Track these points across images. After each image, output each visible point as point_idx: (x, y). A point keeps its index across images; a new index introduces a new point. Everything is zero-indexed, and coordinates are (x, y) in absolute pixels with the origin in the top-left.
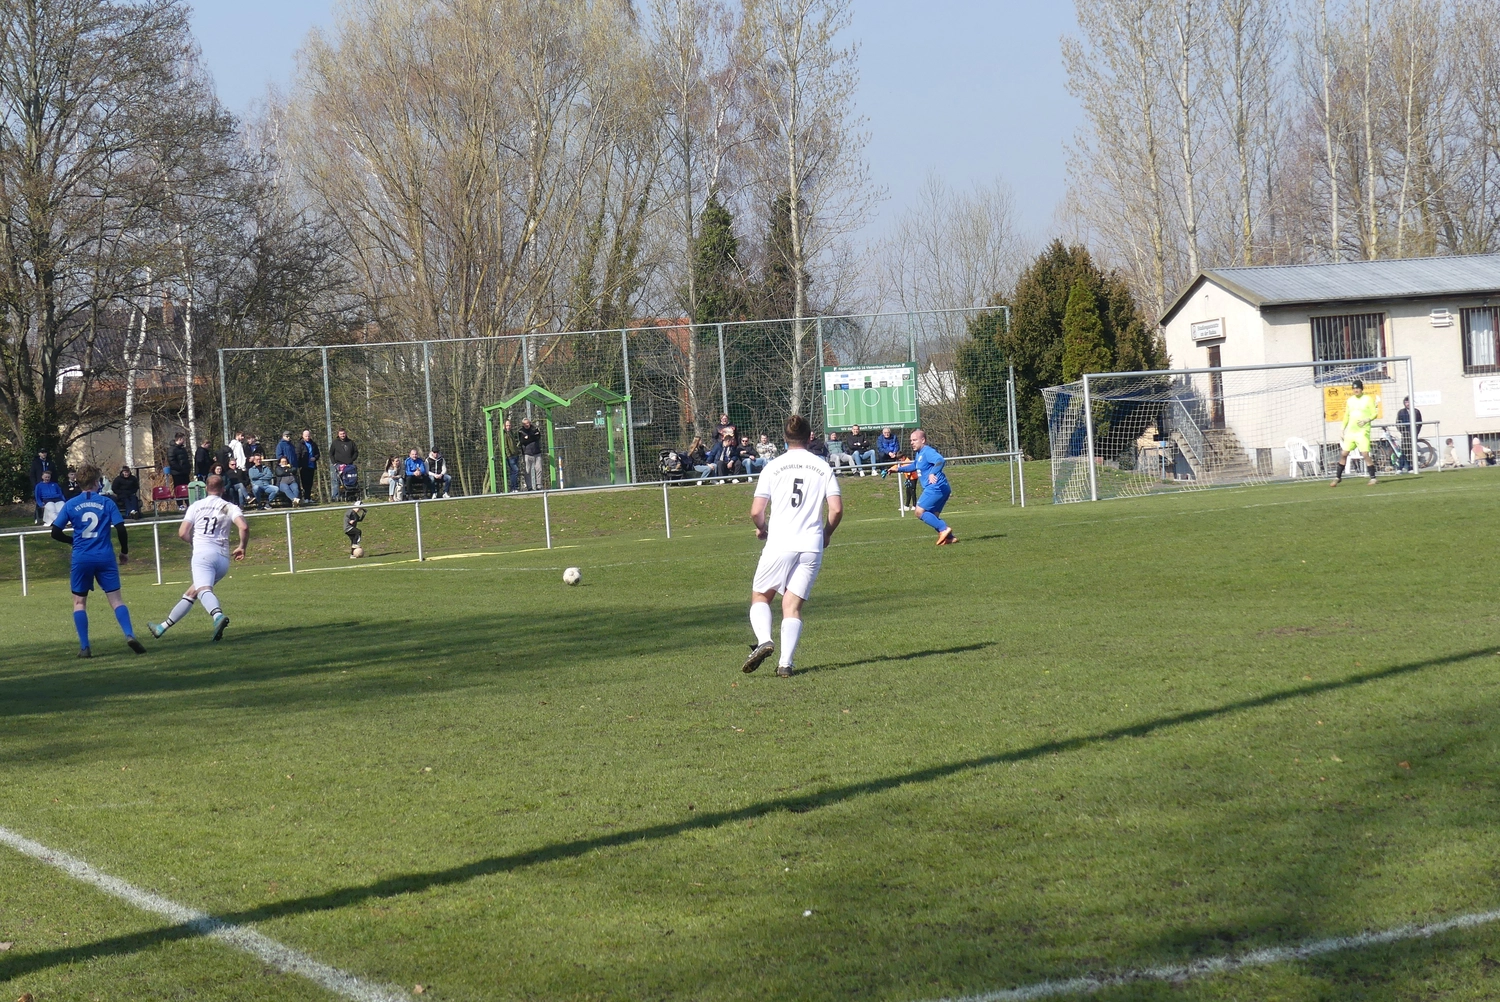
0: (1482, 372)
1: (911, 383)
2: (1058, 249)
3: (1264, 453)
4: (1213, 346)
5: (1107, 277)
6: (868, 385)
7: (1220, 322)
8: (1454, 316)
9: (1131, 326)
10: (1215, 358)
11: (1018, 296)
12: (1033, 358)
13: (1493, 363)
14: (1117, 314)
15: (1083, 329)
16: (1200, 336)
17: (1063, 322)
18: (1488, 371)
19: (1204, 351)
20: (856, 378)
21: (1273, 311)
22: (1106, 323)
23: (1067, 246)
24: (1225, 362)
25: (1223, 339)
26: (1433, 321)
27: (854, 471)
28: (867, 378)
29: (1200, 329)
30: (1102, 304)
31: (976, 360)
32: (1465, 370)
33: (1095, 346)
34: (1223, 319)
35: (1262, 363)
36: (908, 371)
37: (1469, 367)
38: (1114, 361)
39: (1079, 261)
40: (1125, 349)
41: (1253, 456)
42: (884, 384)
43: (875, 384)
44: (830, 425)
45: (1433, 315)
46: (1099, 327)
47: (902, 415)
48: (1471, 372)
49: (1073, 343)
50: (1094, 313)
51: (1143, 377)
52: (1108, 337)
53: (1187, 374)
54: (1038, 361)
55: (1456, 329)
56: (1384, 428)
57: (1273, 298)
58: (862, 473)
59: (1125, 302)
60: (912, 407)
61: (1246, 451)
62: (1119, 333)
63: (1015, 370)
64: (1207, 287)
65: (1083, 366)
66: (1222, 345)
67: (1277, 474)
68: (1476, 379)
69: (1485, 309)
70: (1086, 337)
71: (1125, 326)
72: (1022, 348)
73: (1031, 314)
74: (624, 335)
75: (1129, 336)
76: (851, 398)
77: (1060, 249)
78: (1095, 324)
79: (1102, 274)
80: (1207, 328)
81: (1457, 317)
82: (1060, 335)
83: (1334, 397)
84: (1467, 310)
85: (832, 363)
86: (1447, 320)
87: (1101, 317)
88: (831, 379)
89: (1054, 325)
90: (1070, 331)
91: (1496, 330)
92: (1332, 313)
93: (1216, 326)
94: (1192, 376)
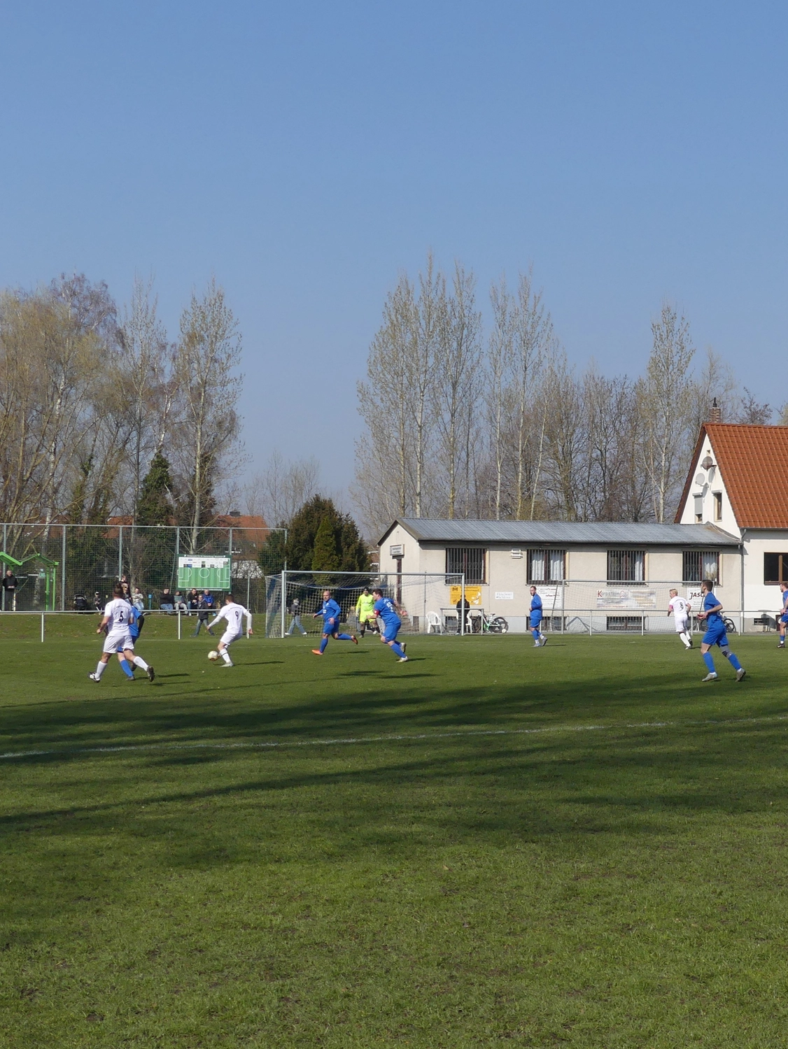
1: (228, 566)
2: (317, 499)
3: (416, 618)
4: (399, 557)
5: (344, 517)
6: (203, 566)
7: (402, 546)
8: (523, 552)
9: (353, 546)
10: (399, 565)
11: (293, 524)
12: (297, 559)
13: (543, 579)
14: (345, 538)
15: (325, 545)
16: (394, 552)
17: (315, 540)
19: (395, 561)
20: (196, 561)
21: (425, 543)
22: (338, 543)
23: (322, 498)
24: (403, 571)
25: (403, 556)
26: (512, 555)
27: (186, 613)
28: (203, 562)
29: (394, 549)
30: (337, 533)
31: (267, 557)
32: (527, 582)
33: (331, 555)
34: (404, 545)
35: (418, 572)
36: (227, 560)
38: (340, 564)
39: (327, 506)
40: (348, 558)
41: (412, 620)
42: (212, 566)
43: (207, 566)
44: (179, 587)
45: (512, 551)
46: (334, 544)
47: (221, 584)
49: (318, 550)
50: (332, 537)
51: (354, 575)
52: (339, 550)
53: (387, 575)
54: (300, 560)
55: (524, 560)
56: (480, 610)
57: (426, 536)
58: (190, 615)
59: (353, 530)
60: (228, 580)
61: (409, 617)
62: (345, 549)
63: (287, 564)
64: (398, 527)
65: (323, 565)
66: (403, 558)
67: (421, 631)
69: (540, 551)
70: (327, 550)
71: (349, 545)
72: (293, 553)
73: (299, 536)
74: (64, 528)
75: (351, 552)
76: (193, 573)
77: (318, 500)
78: (332, 543)
79: (341, 515)
80: (397, 549)
81: (525, 553)
82: (313, 547)
83: (455, 591)
84: (531, 550)
85: (184, 551)
86: (520, 555)
87: (335, 539)
88: (182, 561)
89: (310, 542)
90: (318, 545)
91: (546, 562)
92: (457, 547)
93: (400, 548)
94: (389, 576)
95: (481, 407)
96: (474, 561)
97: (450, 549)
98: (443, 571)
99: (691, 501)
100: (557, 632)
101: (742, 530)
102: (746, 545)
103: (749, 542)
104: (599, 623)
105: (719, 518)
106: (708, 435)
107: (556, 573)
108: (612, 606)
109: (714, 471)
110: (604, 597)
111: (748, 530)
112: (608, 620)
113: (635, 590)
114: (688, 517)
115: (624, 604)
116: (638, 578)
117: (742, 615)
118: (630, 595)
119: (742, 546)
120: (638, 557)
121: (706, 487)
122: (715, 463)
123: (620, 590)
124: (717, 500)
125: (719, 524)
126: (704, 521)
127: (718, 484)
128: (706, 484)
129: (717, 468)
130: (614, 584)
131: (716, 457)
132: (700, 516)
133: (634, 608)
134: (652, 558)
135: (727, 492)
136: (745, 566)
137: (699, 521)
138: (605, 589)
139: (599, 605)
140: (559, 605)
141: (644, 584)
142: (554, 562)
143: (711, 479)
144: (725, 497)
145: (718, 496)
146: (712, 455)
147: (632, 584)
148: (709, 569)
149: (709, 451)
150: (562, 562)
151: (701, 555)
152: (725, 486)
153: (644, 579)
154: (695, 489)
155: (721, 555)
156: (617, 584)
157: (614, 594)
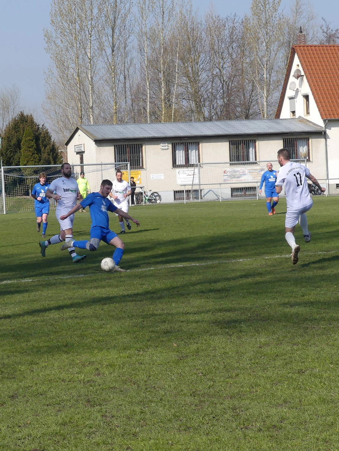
0: (180, 167)
2: (22, 115)
4: (81, 153)
5: (41, 126)
7: (83, 145)
8: (169, 145)
9: (48, 147)
10: (82, 159)
11: (5, 134)
12: (10, 158)
13: (184, 164)
14: (43, 142)
15: (29, 147)
16: (78, 150)
17: (21, 144)
18: (182, 167)
19: (79, 156)
21: (99, 142)
22: (38, 145)
23: (25, 114)
24: (85, 162)
25: (84, 152)
26: (161, 147)
29: (77, 148)
30: (37, 138)
32: (173, 166)
33: (33, 154)
34: (84, 144)
35: (95, 163)
37: (175, 165)
38: (40, 160)
39: (29, 120)
40: (45, 156)
45: (161, 145)
46: (35, 146)
48: (175, 167)
49: (24, 151)
50: (33, 141)
51: (50, 168)
52: (38, 150)
54: (12, 159)
55: (170, 151)
56: (141, 188)
57: (100, 137)
59: (47, 136)
62: (43, 149)
63: (3, 162)
64: (80, 132)
65: (28, 161)
66: (84, 154)
68: (178, 170)
69: (181, 143)
70: (30, 151)
71: (45, 146)
72: (6, 154)
73: (10, 141)
75: (47, 151)
77: (22, 116)
78: (33, 145)
79: (39, 125)
80: (79, 147)
81: (170, 146)
82: (20, 149)
84: (174, 143)
86: (167, 147)
87: (35, 143)
89: (18, 145)
90: (23, 148)
91: (185, 151)
92: (122, 143)
93: (81, 147)
94: (75, 167)
95: (133, 42)
96: (135, 153)
97: (117, 145)
98: (113, 161)
99: (286, 101)
100: (196, 201)
101: (325, 121)
102: (328, 131)
103: (330, 129)
104: (225, 193)
105: (308, 113)
106: (297, 54)
107: (193, 159)
108: (234, 180)
109: (302, 79)
110: (228, 174)
111: (329, 121)
112: (232, 190)
113: (250, 168)
114: (285, 113)
115: (243, 178)
116: (252, 159)
117: (327, 182)
118: (247, 172)
119: (325, 133)
120: (251, 144)
121: (297, 91)
122: (303, 73)
123: (240, 169)
124: (305, 100)
125: (308, 118)
126: (297, 116)
127: (306, 89)
128: (298, 89)
129: (305, 77)
130: (235, 164)
131: (303, 69)
132: (293, 112)
133: (250, 181)
134: (261, 145)
135: (313, 94)
136: (328, 147)
137: (293, 116)
138: (229, 169)
139: (225, 180)
140: (196, 181)
141: (256, 163)
142: (191, 151)
143: (301, 84)
144: (311, 98)
145: (307, 97)
146: (301, 68)
147: (247, 164)
148: (302, 150)
149: (298, 65)
150: (197, 151)
151: (296, 141)
152: (311, 90)
153: (256, 160)
154: (289, 93)
155: (310, 140)
156: (237, 164)
157: (235, 172)
